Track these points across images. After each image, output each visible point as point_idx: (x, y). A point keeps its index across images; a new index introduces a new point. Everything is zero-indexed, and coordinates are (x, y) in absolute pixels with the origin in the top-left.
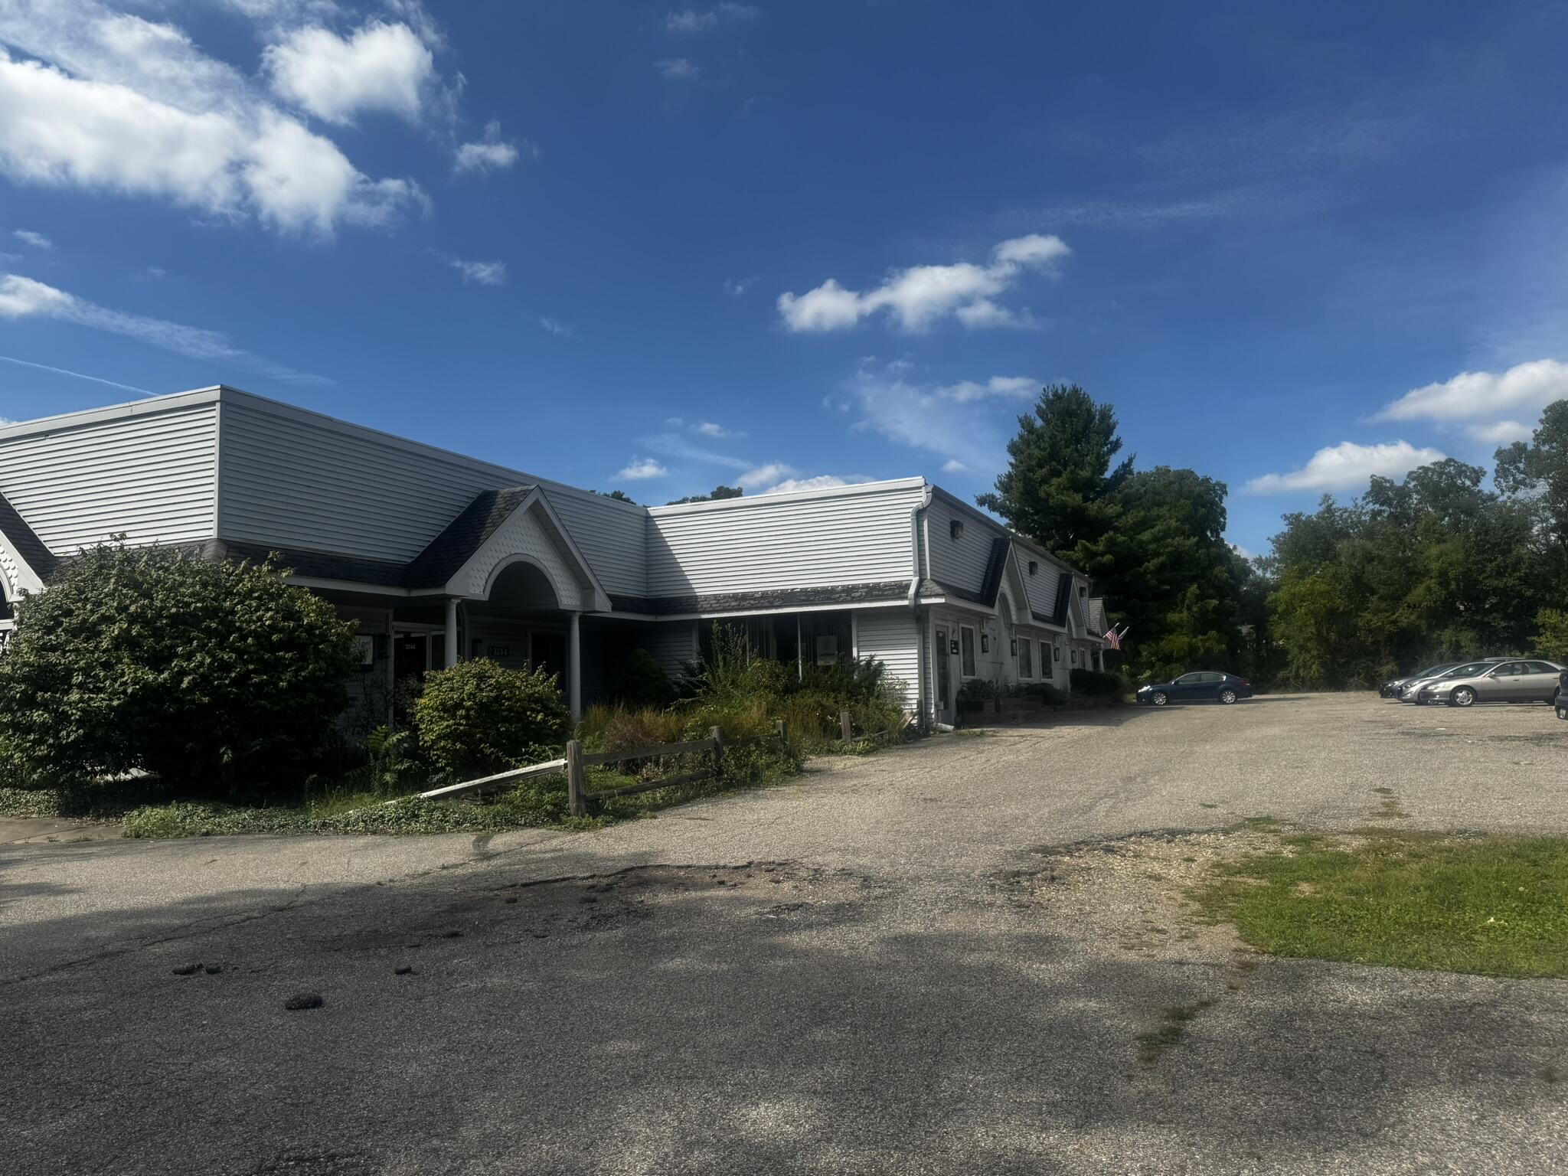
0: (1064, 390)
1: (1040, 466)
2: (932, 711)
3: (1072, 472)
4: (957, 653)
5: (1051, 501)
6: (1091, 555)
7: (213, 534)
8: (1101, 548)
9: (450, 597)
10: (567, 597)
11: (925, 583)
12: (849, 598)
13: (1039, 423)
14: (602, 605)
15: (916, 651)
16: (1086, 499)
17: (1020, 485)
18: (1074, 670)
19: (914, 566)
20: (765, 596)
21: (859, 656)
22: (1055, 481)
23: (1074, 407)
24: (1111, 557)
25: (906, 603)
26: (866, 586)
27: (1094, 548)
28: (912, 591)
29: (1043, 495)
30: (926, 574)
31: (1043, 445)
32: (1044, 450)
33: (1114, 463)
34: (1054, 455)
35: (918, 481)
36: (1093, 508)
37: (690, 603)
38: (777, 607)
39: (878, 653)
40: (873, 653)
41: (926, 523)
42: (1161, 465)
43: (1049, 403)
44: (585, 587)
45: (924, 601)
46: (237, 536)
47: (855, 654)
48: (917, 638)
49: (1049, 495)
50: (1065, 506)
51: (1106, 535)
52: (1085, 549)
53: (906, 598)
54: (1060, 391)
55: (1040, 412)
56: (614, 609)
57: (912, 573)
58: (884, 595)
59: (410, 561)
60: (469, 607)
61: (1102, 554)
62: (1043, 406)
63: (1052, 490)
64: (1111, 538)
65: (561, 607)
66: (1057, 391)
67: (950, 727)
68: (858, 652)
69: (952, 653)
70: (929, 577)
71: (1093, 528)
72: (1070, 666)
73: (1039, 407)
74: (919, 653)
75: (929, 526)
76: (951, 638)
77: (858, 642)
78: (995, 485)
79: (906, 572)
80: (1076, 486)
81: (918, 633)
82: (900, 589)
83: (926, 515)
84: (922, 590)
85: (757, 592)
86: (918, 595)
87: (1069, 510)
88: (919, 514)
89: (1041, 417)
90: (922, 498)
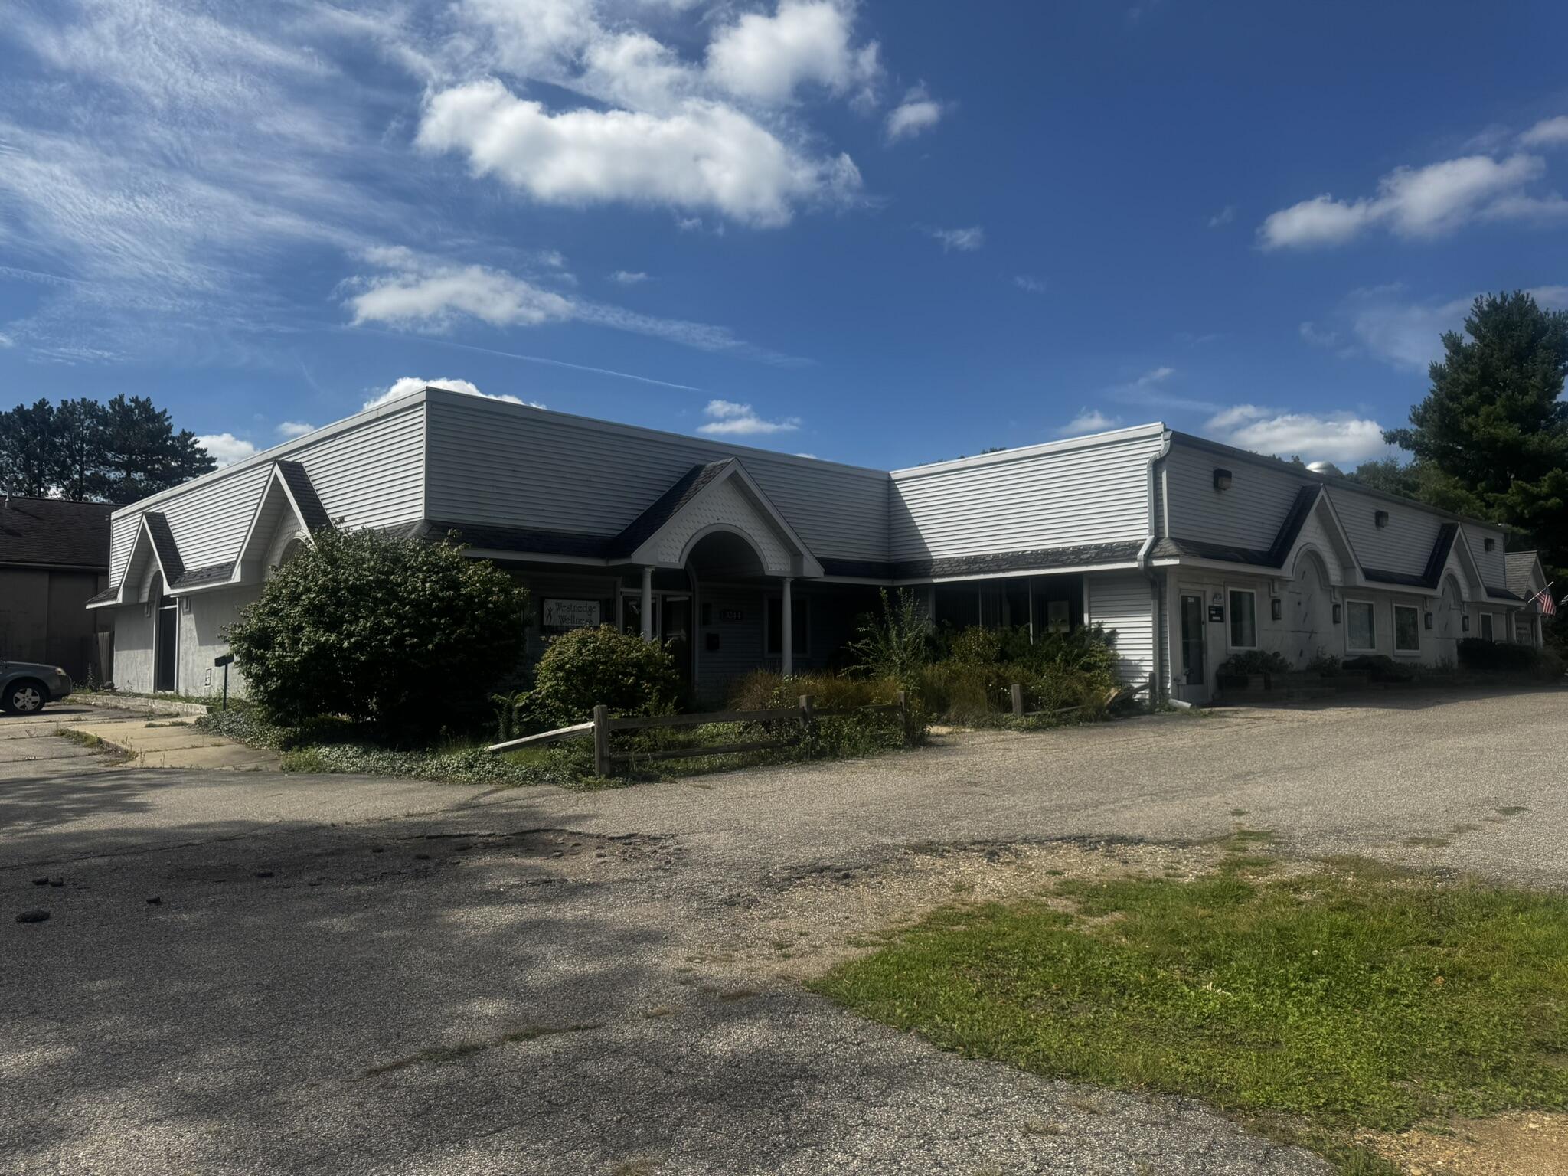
0: (1504, 298)
1: (1468, 392)
2: (1169, 686)
3: (1509, 398)
4: (1222, 620)
5: (1475, 435)
6: (1531, 499)
7: (421, 515)
8: (1545, 490)
9: (643, 567)
10: (775, 563)
11: (1163, 542)
12: (1077, 560)
13: (1468, 340)
14: (813, 570)
15: (1150, 619)
16: (1524, 432)
17: (1436, 417)
18: (1467, 640)
19: (1149, 523)
21: (1090, 624)
22: (1484, 410)
23: (1516, 318)
24: (1558, 500)
25: (1135, 565)
26: (1098, 547)
27: (1535, 490)
28: (1142, 552)
29: (1465, 428)
30: (1164, 533)
31: (1471, 367)
32: (1473, 373)
34: (1487, 377)
35: (1157, 427)
36: (1534, 441)
37: (924, 566)
38: (1004, 571)
39: (1105, 620)
40: (1100, 620)
41: (1164, 475)
43: (1483, 315)
44: (795, 555)
45: (1156, 563)
46: (447, 518)
47: (1086, 617)
48: (1153, 604)
49: (1473, 427)
50: (1493, 440)
51: (1550, 474)
52: (1522, 491)
53: (1134, 560)
54: (1499, 300)
55: (1472, 328)
56: (826, 573)
57: (1147, 531)
58: (1112, 557)
59: (617, 533)
61: (1547, 497)
62: (1476, 320)
63: (1480, 422)
64: (1557, 477)
65: (768, 573)
66: (1495, 301)
67: (1187, 705)
68: (1090, 619)
69: (1211, 620)
70: (1167, 536)
71: (1533, 465)
72: (1460, 635)
73: (1469, 322)
74: (1153, 621)
75: (1168, 478)
76: (1209, 602)
77: (1090, 608)
78: (1410, 419)
79: (1141, 532)
80: (1514, 416)
81: (1153, 598)
82: (1129, 550)
83: (1164, 465)
84: (1156, 550)
85: (988, 555)
86: (1149, 555)
87: (1500, 444)
88: (1157, 465)
89: (1472, 334)
90: (1160, 447)
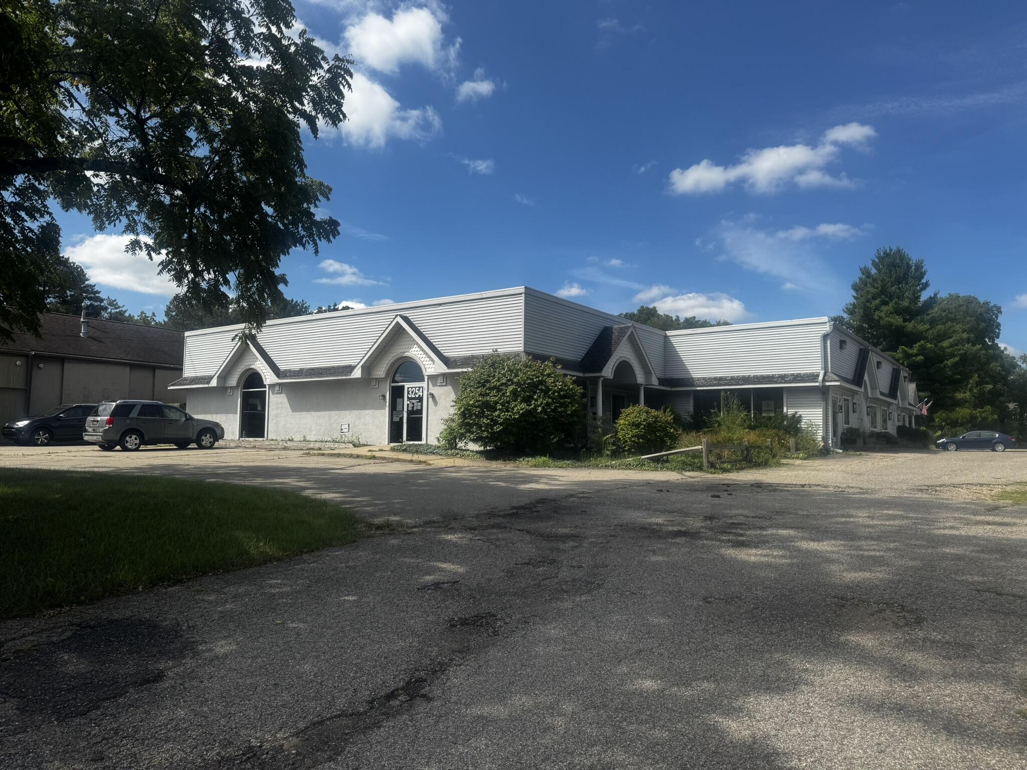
0: (891, 250)
1: (874, 298)
2: (830, 442)
3: (896, 303)
4: (841, 412)
5: (881, 322)
6: (908, 356)
7: (522, 349)
8: (915, 351)
9: (600, 378)
10: (640, 379)
11: (828, 374)
12: (783, 381)
13: (874, 271)
14: (654, 383)
15: (821, 410)
16: (905, 321)
17: (861, 311)
18: (899, 426)
19: (822, 364)
20: (732, 378)
21: (787, 412)
22: (885, 308)
23: (898, 261)
24: (922, 358)
25: (817, 384)
26: (793, 375)
27: (910, 351)
28: (821, 378)
29: (876, 317)
30: (828, 369)
31: (876, 285)
32: (877, 288)
33: (925, 296)
34: (883, 291)
35: (825, 319)
36: (910, 326)
38: (741, 385)
39: (800, 410)
40: (797, 410)
41: (829, 342)
42: (953, 292)
43: (881, 259)
44: (647, 372)
45: (827, 384)
46: (529, 350)
47: (785, 410)
48: (823, 403)
49: (880, 318)
50: (891, 325)
51: (919, 344)
52: (904, 352)
53: (817, 382)
54: (888, 251)
55: (874, 264)
56: (659, 384)
57: (820, 368)
58: (803, 380)
59: (580, 360)
60: (606, 382)
61: (916, 355)
62: (877, 260)
63: (882, 314)
64: (922, 345)
65: (638, 382)
66: (886, 251)
67: (841, 451)
68: (787, 409)
69: (839, 412)
70: (830, 371)
71: (911, 339)
72: (897, 424)
73: (874, 261)
74: (823, 411)
75: (830, 344)
76: (839, 404)
77: (787, 404)
78: (843, 310)
79: (816, 367)
80: (898, 311)
81: (823, 401)
82: (813, 377)
83: (829, 337)
84: (826, 378)
85: (728, 377)
86: (824, 380)
87: (894, 327)
88: (825, 337)
89: (875, 267)
90: (827, 328)
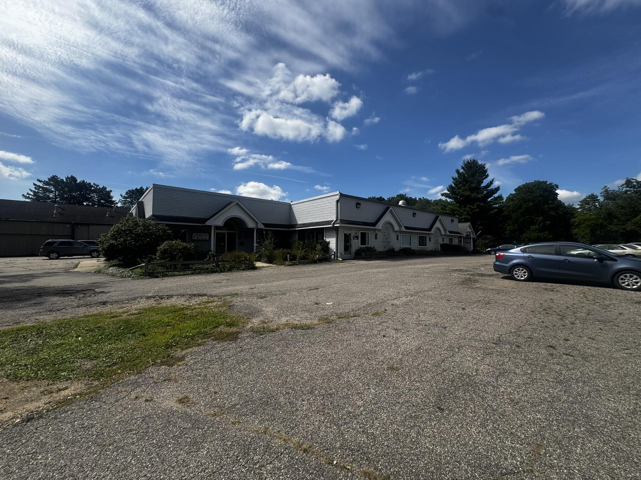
2: (339, 254)
3: (469, 185)
4: (358, 239)
6: (472, 209)
10: (250, 224)
16: (471, 193)
17: (451, 189)
18: (443, 244)
22: (463, 188)
23: (473, 165)
25: (331, 226)
26: (327, 221)
27: (473, 207)
28: (333, 223)
31: (462, 178)
34: (465, 180)
36: (473, 195)
37: (295, 225)
38: (309, 227)
40: (328, 239)
41: (339, 204)
43: (466, 165)
44: (257, 223)
45: (335, 225)
51: (476, 203)
53: (331, 225)
54: (469, 161)
56: (264, 226)
57: (335, 218)
58: (328, 224)
59: (208, 217)
61: (475, 209)
62: (464, 166)
65: (249, 227)
67: (341, 260)
68: (325, 239)
69: (354, 239)
70: (339, 219)
71: (472, 201)
74: (336, 239)
76: (353, 235)
77: (325, 236)
78: (446, 190)
79: (332, 218)
80: (469, 189)
81: (336, 234)
83: (339, 202)
84: (336, 222)
88: (337, 201)
89: (463, 169)
90: (337, 197)
